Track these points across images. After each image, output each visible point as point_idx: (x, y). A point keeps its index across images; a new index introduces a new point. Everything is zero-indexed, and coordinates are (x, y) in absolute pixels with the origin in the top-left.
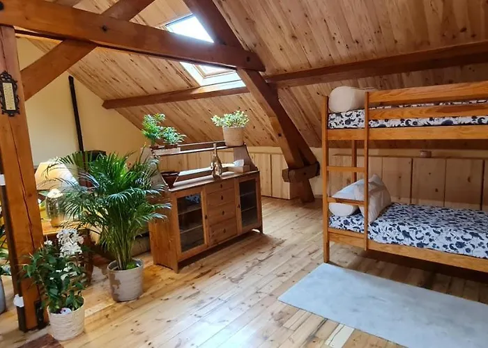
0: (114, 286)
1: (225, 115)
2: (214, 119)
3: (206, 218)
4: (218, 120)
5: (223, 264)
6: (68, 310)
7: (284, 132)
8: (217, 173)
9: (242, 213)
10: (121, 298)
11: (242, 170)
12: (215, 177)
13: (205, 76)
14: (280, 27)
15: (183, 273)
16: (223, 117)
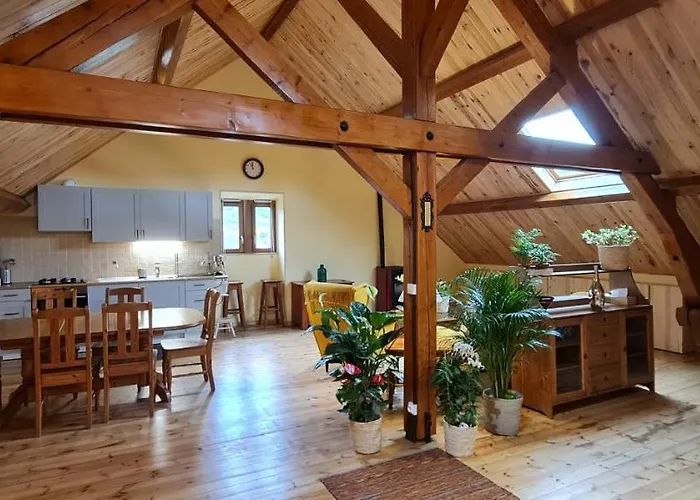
0: (492, 415)
1: (601, 230)
2: (585, 235)
3: (585, 357)
4: (590, 236)
5: (611, 419)
6: (466, 425)
7: (684, 255)
8: (598, 303)
9: (628, 359)
10: (498, 430)
11: (626, 302)
12: (594, 307)
13: (558, 180)
14: (694, 121)
15: (558, 419)
16: (599, 233)
